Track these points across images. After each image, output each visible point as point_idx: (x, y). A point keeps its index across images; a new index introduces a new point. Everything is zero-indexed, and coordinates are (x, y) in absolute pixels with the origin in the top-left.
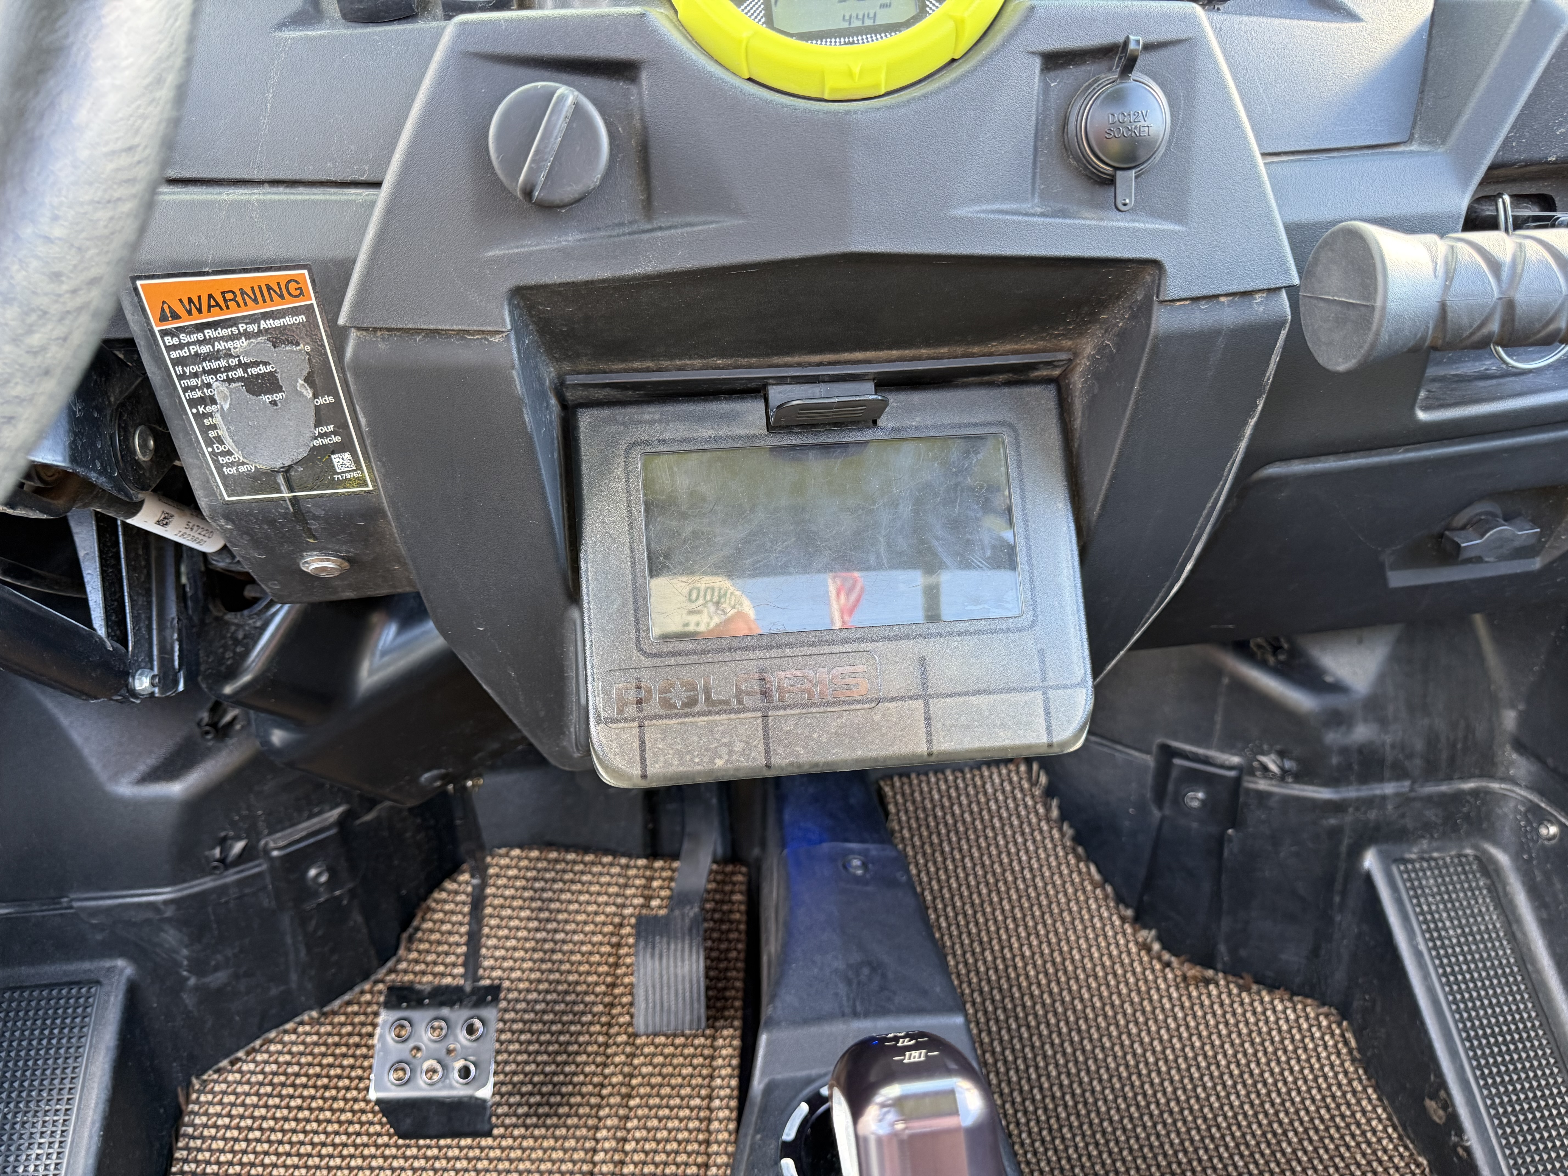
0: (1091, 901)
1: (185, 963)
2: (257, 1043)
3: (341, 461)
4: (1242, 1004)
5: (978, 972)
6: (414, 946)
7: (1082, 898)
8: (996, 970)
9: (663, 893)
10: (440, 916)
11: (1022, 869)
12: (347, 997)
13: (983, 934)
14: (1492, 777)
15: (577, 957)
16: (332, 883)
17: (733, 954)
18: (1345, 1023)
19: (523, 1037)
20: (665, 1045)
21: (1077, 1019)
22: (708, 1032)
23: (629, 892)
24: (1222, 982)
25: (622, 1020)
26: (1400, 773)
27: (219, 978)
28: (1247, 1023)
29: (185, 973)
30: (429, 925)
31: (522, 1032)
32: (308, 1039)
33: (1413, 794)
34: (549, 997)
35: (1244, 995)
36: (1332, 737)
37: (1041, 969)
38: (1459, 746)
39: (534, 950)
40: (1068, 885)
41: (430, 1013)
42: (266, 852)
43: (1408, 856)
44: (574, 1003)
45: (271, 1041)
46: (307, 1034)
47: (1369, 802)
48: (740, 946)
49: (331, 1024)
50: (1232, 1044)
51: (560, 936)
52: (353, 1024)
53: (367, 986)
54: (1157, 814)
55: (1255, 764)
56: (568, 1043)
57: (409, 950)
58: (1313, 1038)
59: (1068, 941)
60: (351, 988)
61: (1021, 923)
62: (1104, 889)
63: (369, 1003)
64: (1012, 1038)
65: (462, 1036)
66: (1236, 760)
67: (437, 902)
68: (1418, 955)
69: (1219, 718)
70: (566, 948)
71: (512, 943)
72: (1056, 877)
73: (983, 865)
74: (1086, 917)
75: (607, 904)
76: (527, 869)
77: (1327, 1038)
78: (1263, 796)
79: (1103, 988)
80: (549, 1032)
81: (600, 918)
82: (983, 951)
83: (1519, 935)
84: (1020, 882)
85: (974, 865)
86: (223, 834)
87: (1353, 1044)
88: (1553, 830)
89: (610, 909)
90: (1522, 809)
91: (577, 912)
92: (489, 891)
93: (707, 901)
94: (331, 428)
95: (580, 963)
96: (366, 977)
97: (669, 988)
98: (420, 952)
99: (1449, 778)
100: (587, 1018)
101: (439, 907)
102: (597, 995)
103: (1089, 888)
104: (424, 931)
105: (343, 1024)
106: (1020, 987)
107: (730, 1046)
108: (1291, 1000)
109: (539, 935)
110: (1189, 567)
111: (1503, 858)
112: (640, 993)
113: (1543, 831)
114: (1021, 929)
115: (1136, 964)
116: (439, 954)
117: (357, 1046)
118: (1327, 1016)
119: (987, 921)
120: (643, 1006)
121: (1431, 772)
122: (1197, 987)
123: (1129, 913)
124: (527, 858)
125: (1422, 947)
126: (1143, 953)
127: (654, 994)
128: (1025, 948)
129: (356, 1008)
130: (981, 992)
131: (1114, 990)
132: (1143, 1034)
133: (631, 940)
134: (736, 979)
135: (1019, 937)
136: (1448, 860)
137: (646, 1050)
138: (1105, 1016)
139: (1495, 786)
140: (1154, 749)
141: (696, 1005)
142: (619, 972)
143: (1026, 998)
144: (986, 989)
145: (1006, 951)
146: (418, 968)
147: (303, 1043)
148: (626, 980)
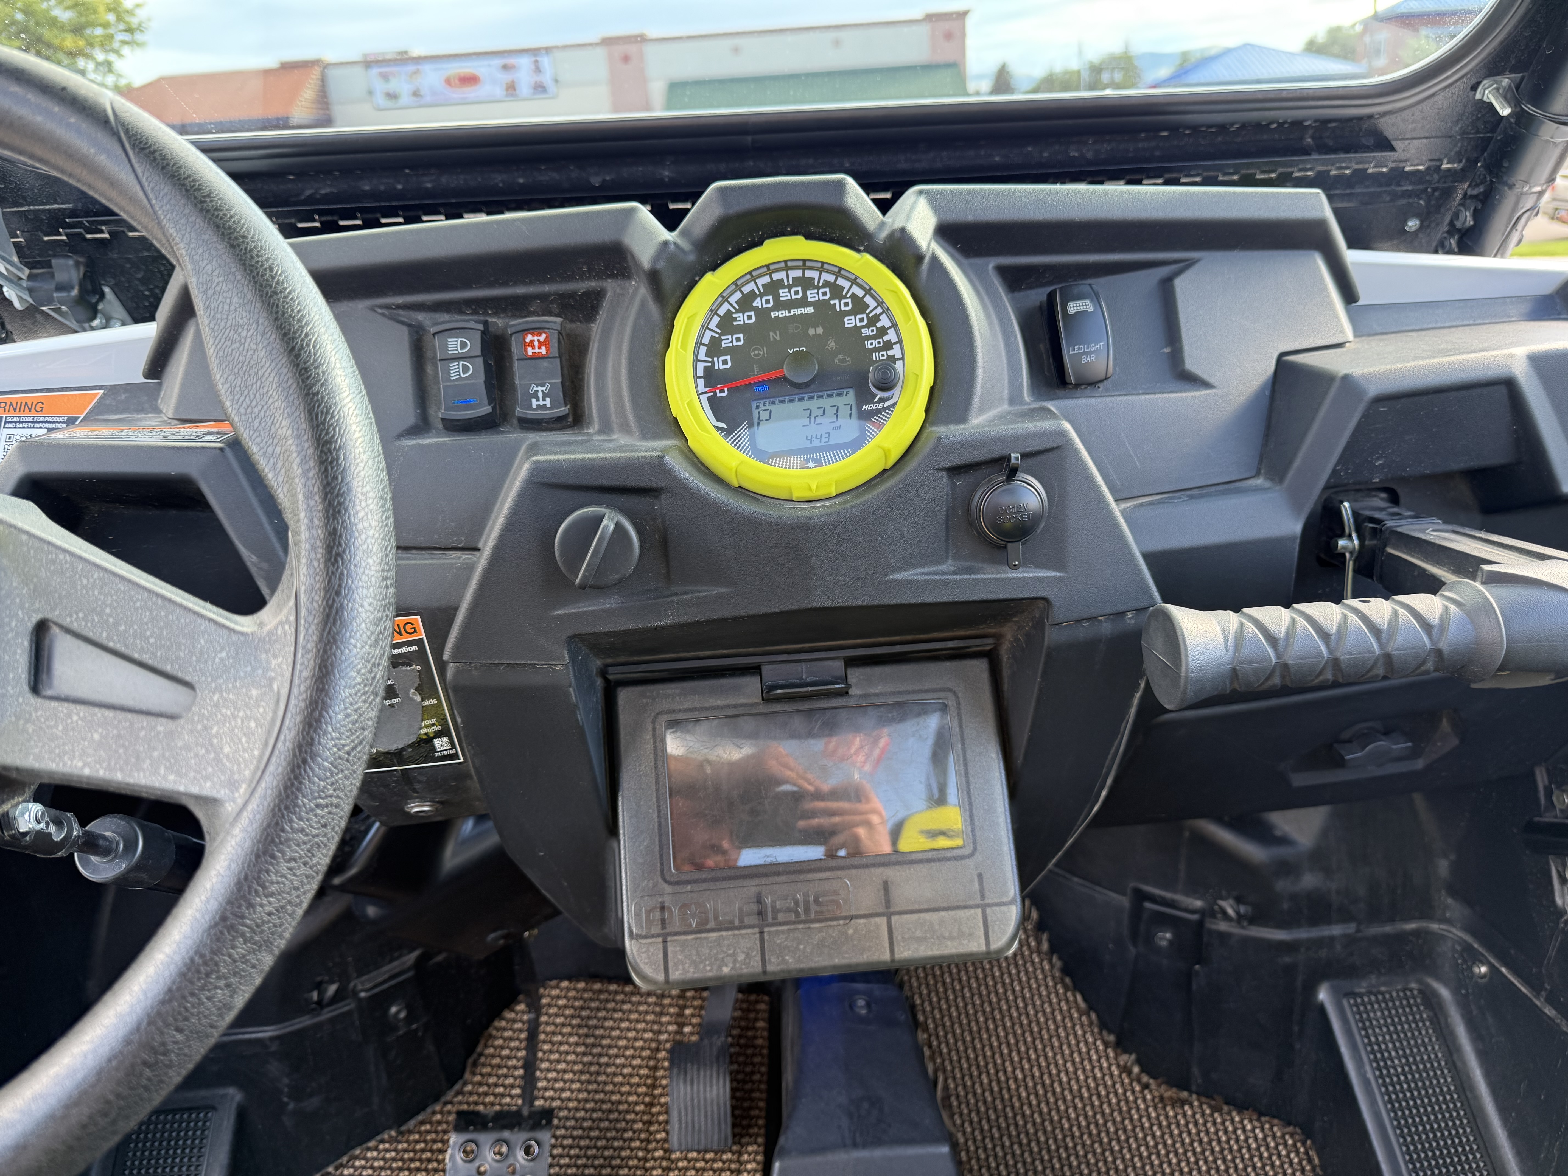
0: (1078, 1028)
1: (286, 1090)
2: (344, 1159)
3: (441, 744)
4: (1214, 1123)
5: (975, 1094)
6: (478, 1070)
7: (1069, 1025)
8: (992, 1091)
9: (695, 1021)
10: (500, 1042)
11: (1016, 998)
12: (420, 1117)
13: (980, 1058)
14: (1430, 918)
15: (619, 1079)
16: (409, 1019)
17: (757, 1077)
18: (1309, 1142)
19: (572, 1152)
20: (696, 1160)
21: (1065, 1137)
22: (735, 1148)
23: (665, 1019)
24: (1196, 1103)
25: (659, 1136)
26: (1346, 916)
27: (313, 1103)
28: (1219, 1141)
29: (285, 1099)
30: (491, 1050)
31: (571, 1147)
32: (388, 1155)
33: (1359, 935)
34: (595, 1115)
35: (1216, 1115)
36: (1282, 885)
37: (1032, 1091)
38: (1399, 892)
39: (582, 1072)
40: (1057, 1013)
41: (495, 1136)
42: (355, 993)
43: (1358, 990)
44: (617, 1121)
45: (357, 1158)
46: (387, 1150)
47: (1319, 943)
48: (763, 1069)
49: (407, 1141)
50: (1206, 1161)
51: (604, 1060)
52: (425, 1141)
53: (438, 1108)
54: (1132, 951)
55: (1216, 907)
56: (612, 1158)
57: (474, 1074)
58: (1279, 1156)
59: (1056, 1065)
60: (424, 1109)
61: (1014, 1048)
62: (1089, 1016)
63: (439, 1123)
64: (1005, 1155)
65: (520, 1155)
66: (1198, 904)
67: (498, 1029)
68: (1366, 1083)
69: (1182, 866)
70: (609, 1070)
71: (562, 1066)
72: (1046, 1005)
73: (981, 995)
74: (1073, 1042)
75: (645, 1031)
76: (575, 999)
77: (1292, 1155)
78: (1223, 937)
79: (1088, 1108)
80: (595, 1147)
81: (639, 1044)
82: (980, 1074)
83: (1459, 1064)
84: (1013, 1010)
85: (973, 995)
86: (319, 979)
87: (1316, 1161)
88: (1483, 969)
89: (648, 1035)
90: (1458, 948)
91: (619, 1038)
92: (544, 1019)
93: (733, 1027)
94: (434, 721)
95: (622, 1084)
96: (436, 1099)
97: (699, 1110)
98: (482, 1075)
99: (1392, 920)
100: (629, 1134)
101: (499, 1034)
102: (637, 1114)
103: (1076, 1015)
104: (486, 1057)
105: (417, 1142)
106: (1013, 1107)
107: (754, 1160)
108: (1258, 1120)
109: (585, 1059)
110: (1104, 793)
111: (1445, 993)
112: (674, 1114)
113: (1476, 970)
114: (1014, 1054)
115: (1118, 1086)
116: (499, 1077)
117: (429, 1160)
118: (1292, 1135)
119: (983, 1047)
120: (677, 1126)
121: (1375, 915)
122: (1173, 1108)
123: (1112, 1038)
124: (575, 989)
125: (1370, 1075)
126: (1124, 1075)
127: (686, 1115)
128: (1018, 1072)
129: (428, 1127)
130: (978, 1112)
131: (1098, 1110)
132: (1125, 1151)
133: (666, 1064)
134: (760, 1099)
135: (1012, 1061)
136: (1394, 994)
137: (680, 1164)
138: (1090, 1134)
139: (1435, 926)
140: (1129, 891)
141: (723, 1126)
142: (656, 1092)
143: (1019, 1118)
144: (983, 1109)
145: (1001, 1074)
146: (481, 1090)
147: (384, 1159)
148: (663, 1100)
